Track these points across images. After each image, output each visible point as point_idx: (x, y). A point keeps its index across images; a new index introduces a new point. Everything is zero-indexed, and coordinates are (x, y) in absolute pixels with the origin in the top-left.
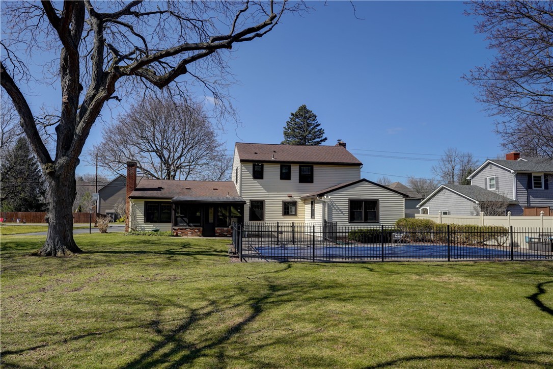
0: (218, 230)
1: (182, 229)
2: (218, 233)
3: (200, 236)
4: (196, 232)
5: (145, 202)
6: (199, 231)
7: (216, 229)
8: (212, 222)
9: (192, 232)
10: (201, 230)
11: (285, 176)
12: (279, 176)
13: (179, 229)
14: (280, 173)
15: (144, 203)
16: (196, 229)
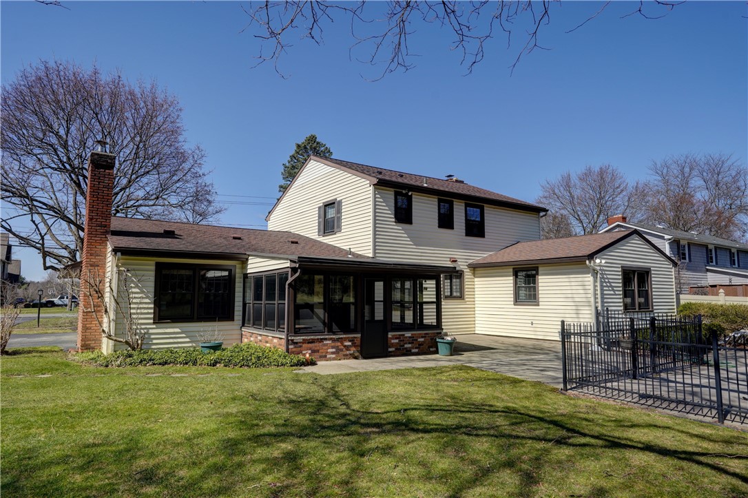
0: (392, 338)
1: (312, 341)
2: (392, 346)
3: (356, 358)
4: (347, 348)
5: (158, 264)
6: (354, 345)
7: (390, 335)
8: (382, 318)
9: (337, 348)
10: (358, 342)
11: (446, 221)
12: (436, 222)
13: (305, 341)
14: (437, 214)
15: (153, 268)
16: (345, 339)
